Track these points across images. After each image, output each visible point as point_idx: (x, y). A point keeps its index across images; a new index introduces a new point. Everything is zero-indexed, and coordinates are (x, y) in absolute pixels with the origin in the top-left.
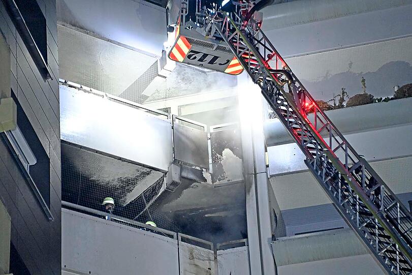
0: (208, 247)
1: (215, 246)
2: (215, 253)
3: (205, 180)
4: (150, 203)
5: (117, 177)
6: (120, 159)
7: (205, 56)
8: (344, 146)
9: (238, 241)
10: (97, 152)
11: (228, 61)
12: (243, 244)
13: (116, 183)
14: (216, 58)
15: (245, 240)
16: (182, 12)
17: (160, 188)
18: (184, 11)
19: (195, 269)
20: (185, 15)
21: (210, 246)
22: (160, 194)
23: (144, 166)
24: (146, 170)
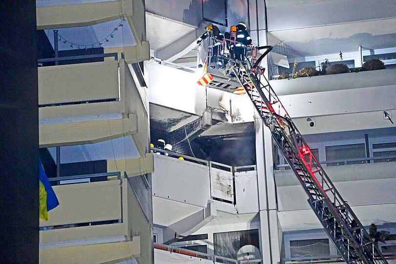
0: (229, 170)
1: (233, 168)
2: (234, 175)
3: (227, 120)
4: (190, 135)
5: (167, 118)
6: (172, 109)
7: (222, 84)
8: (321, 172)
9: (250, 166)
10: (157, 105)
11: (237, 88)
12: (253, 169)
13: (166, 121)
14: (229, 85)
15: (254, 166)
16: (209, 55)
17: (197, 126)
18: (210, 54)
19: (221, 186)
20: (210, 57)
21: (230, 169)
22: (196, 131)
23: (187, 113)
24: (187, 115)
